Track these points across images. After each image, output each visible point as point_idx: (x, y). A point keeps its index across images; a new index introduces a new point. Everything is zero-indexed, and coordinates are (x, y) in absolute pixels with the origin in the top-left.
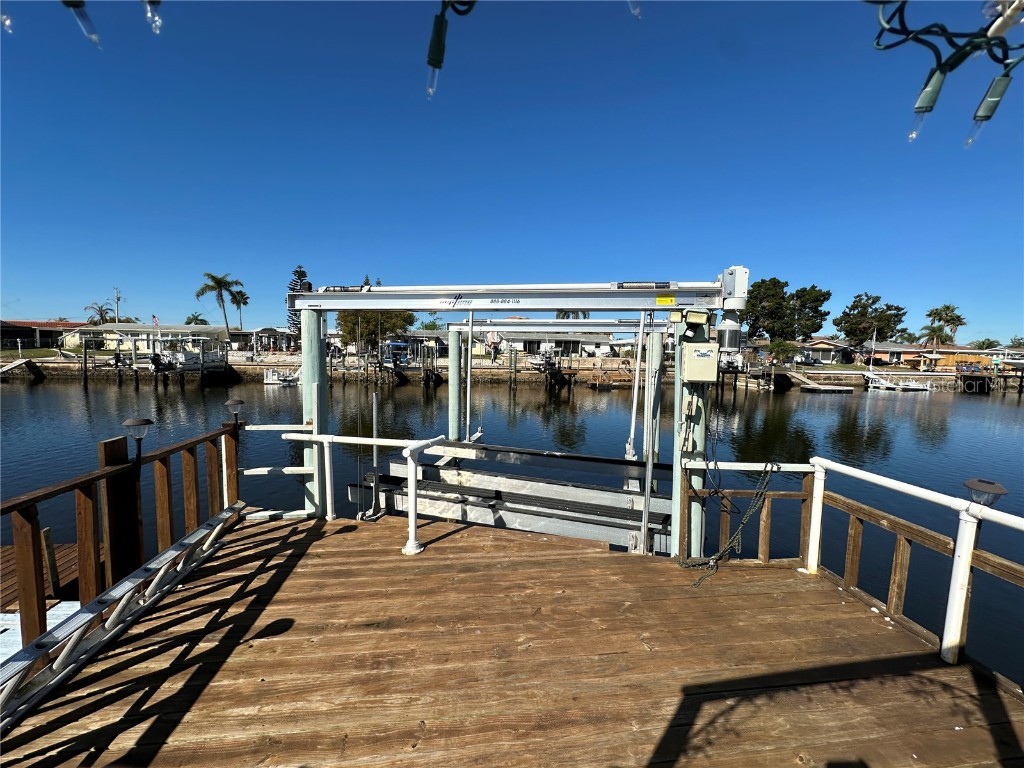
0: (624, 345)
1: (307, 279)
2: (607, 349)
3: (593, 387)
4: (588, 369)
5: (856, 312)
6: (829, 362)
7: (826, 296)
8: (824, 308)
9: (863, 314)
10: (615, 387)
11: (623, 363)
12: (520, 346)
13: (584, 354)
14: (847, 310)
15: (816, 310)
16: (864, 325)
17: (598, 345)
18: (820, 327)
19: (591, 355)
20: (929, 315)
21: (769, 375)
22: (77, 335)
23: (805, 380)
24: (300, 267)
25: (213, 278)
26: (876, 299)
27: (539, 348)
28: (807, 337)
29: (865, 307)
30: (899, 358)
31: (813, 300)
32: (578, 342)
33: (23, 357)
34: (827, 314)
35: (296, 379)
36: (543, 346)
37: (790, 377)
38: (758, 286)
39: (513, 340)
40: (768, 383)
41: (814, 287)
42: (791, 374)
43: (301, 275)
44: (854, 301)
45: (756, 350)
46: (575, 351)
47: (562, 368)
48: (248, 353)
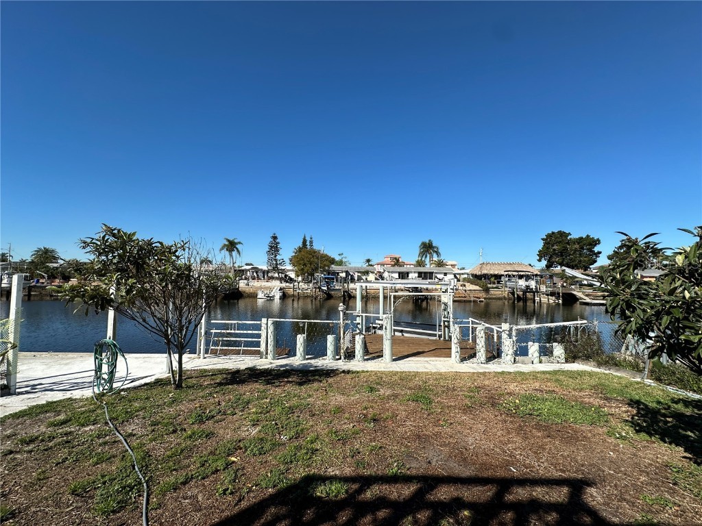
0: (463, 274)
1: (277, 241)
5: (622, 251)
7: (597, 242)
8: (596, 249)
11: (461, 286)
12: (396, 275)
14: (616, 250)
15: (591, 250)
17: (445, 274)
18: (595, 261)
21: (558, 294)
23: (583, 297)
24: (274, 234)
25: (228, 241)
27: (408, 276)
28: (587, 268)
31: (589, 244)
32: (432, 273)
34: (600, 253)
35: (274, 296)
36: (410, 275)
37: (574, 296)
38: (550, 236)
39: (392, 272)
40: (558, 298)
41: (588, 236)
42: (575, 293)
43: (275, 238)
44: (620, 244)
45: (551, 277)
46: (430, 278)
47: (423, 290)
48: (246, 281)
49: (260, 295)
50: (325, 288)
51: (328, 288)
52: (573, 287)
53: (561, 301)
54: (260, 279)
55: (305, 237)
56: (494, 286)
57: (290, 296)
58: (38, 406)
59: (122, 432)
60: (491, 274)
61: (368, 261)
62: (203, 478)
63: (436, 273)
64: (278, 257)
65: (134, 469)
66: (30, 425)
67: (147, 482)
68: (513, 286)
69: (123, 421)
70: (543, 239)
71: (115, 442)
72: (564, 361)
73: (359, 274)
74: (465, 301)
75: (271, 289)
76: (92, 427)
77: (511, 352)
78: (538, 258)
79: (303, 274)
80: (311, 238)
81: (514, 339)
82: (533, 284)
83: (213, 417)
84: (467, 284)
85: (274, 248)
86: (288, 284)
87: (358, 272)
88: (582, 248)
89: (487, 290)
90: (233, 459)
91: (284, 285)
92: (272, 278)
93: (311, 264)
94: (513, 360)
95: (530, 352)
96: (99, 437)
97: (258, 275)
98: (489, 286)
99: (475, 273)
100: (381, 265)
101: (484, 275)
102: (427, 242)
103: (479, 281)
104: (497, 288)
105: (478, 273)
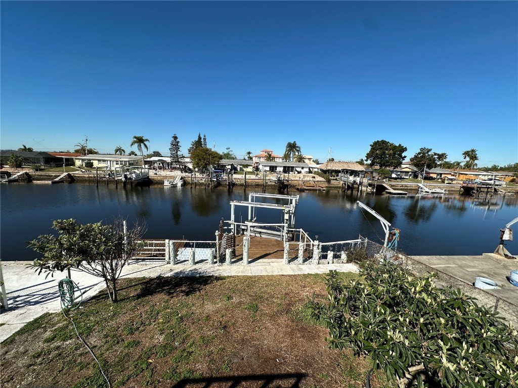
0: (315, 168)
1: (178, 139)
2: (307, 170)
3: (298, 189)
4: (296, 181)
5: (420, 156)
6: (408, 177)
7: (405, 149)
8: (403, 155)
9: (423, 157)
10: (307, 190)
11: (312, 178)
12: (268, 169)
13: (296, 173)
14: (416, 155)
15: (400, 155)
16: (422, 162)
17: (303, 168)
18: (402, 163)
19: (299, 172)
20: (463, 154)
21: (375, 185)
22: (81, 161)
23: (390, 188)
24: (175, 135)
25: (137, 138)
26: (429, 150)
27: (276, 169)
28: (397, 168)
29: (424, 154)
30: (441, 176)
31: (400, 151)
32: (294, 167)
33: (66, 172)
34: (405, 157)
35: (177, 184)
38: (375, 143)
39: (265, 166)
40: (373, 188)
41: (400, 145)
42: (384, 185)
43: (175, 138)
44: (419, 151)
45: (372, 173)
46: (292, 171)
47: (285, 182)
48: (154, 171)
49: (166, 183)
50: (215, 180)
51: (217, 179)
52: (384, 180)
53: (375, 190)
54: (166, 169)
55: (199, 135)
56: (334, 178)
57: (189, 183)
58: (30, 324)
59: (88, 343)
60: (333, 170)
61: (249, 153)
62: (137, 376)
63: (296, 167)
64: (179, 153)
65: (101, 373)
66: (32, 341)
67: (109, 381)
68: (345, 180)
69: (87, 335)
70: (371, 145)
71: (86, 353)
72: (346, 262)
73: (241, 167)
74: (313, 190)
75: (174, 177)
76: (70, 341)
77: (317, 258)
78: (366, 158)
79: (198, 167)
80: (205, 136)
81: (320, 250)
82: (358, 180)
83: (138, 328)
84: (316, 176)
85: (175, 145)
86: (187, 174)
87: (240, 165)
88: (395, 154)
89: (329, 181)
90: (151, 361)
91: (184, 174)
92: (175, 168)
93: (204, 160)
94: (317, 262)
95: (328, 257)
96: (76, 349)
97: (163, 166)
98: (331, 178)
99: (322, 168)
100: (258, 157)
101: (328, 171)
102: (293, 142)
103: (324, 175)
104: (336, 180)
105: (324, 168)
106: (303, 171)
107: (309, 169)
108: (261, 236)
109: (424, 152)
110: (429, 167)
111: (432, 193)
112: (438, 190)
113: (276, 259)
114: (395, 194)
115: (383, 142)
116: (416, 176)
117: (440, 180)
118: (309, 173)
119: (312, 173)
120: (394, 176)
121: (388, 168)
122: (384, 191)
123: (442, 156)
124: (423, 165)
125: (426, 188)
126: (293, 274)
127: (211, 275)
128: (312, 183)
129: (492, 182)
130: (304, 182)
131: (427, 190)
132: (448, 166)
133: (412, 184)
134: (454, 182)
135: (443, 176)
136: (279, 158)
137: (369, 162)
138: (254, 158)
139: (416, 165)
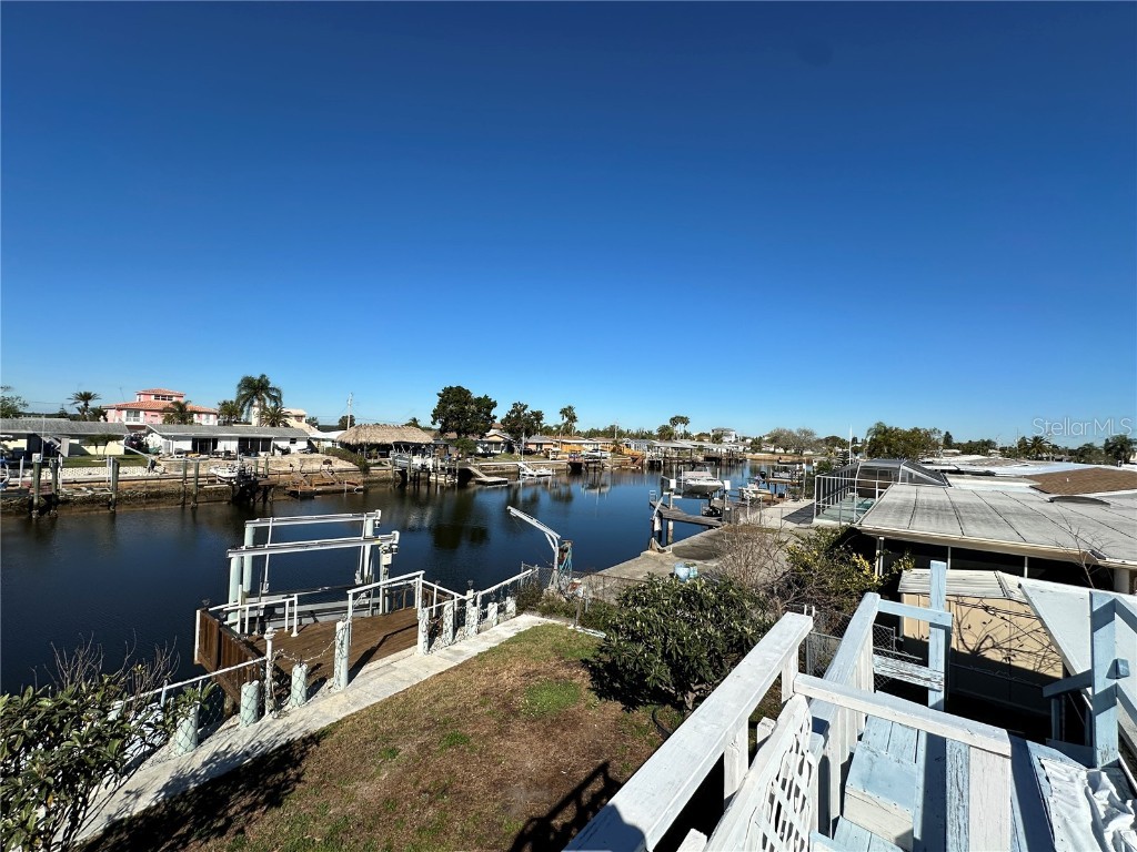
0: (324, 440)
2: (303, 445)
3: (294, 494)
4: (285, 473)
6: (500, 452)
7: (495, 405)
8: (492, 414)
9: (518, 417)
10: (318, 493)
11: (323, 461)
12: (187, 446)
13: (278, 453)
15: (487, 413)
16: (518, 426)
17: (293, 441)
18: (491, 427)
19: (286, 452)
20: (561, 413)
21: (455, 470)
23: (480, 474)
26: (524, 407)
27: (215, 447)
28: (483, 435)
29: (519, 413)
30: (542, 448)
31: (486, 407)
32: (270, 440)
34: (495, 417)
36: (221, 446)
37: (469, 471)
38: (448, 391)
39: (172, 438)
40: (453, 477)
41: (486, 397)
42: (470, 468)
44: (511, 408)
45: (446, 446)
46: (266, 449)
47: (258, 479)
52: (469, 460)
53: (457, 480)
56: (376, 461)
60: (371, 444)
61: (86, 397)
63: (276, 439)
68: (404, 465)
70: (439, 395)
72: (514, 615)
73: (77, 441)
74: (334, 492)
78: (432, 419)
82: (430, 462)
84: (332, 459)
87: (71, 436)
88: (480, 411)
89: (365, 469)
94: (477, 630)
95: (491, 614)
98: (369, 461)
99: (347, 441)
100: (129, 410)
101: (361, 446)
102: (257, 377)
103: (353, 455)
104: (379, 464)
105: (352, 441)
106: (294, 448)
107: (309, 443)
108: (316, 621)
109: (518, 409)
110: (528, 434)
111: (539, 476)
112: (544, 471)
113: (398, 654)
114: (491, 483)
115: (460, 389)
116: (511, 450)
117: (542, 454)
118: (312, 452)
119: (317, 452)
120: (480, 450)
121: (470, 437)
122: (469, 480)
123: (538, 416)
124: (519, 431)
125: (530, 469)
126: (455, 664)
127: (284, 742)
128: (328, 477)
129: (598, 454)
130: (306, 474)
131: (531, 472)
132: (548, 431)
133: (508, 464)
134: (559, 456)
135: (544, 447)
136: (208, 413)
137: (438, 426)
138: (111, 415)
139: (510, 431)
